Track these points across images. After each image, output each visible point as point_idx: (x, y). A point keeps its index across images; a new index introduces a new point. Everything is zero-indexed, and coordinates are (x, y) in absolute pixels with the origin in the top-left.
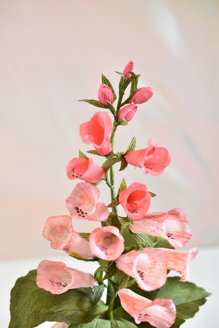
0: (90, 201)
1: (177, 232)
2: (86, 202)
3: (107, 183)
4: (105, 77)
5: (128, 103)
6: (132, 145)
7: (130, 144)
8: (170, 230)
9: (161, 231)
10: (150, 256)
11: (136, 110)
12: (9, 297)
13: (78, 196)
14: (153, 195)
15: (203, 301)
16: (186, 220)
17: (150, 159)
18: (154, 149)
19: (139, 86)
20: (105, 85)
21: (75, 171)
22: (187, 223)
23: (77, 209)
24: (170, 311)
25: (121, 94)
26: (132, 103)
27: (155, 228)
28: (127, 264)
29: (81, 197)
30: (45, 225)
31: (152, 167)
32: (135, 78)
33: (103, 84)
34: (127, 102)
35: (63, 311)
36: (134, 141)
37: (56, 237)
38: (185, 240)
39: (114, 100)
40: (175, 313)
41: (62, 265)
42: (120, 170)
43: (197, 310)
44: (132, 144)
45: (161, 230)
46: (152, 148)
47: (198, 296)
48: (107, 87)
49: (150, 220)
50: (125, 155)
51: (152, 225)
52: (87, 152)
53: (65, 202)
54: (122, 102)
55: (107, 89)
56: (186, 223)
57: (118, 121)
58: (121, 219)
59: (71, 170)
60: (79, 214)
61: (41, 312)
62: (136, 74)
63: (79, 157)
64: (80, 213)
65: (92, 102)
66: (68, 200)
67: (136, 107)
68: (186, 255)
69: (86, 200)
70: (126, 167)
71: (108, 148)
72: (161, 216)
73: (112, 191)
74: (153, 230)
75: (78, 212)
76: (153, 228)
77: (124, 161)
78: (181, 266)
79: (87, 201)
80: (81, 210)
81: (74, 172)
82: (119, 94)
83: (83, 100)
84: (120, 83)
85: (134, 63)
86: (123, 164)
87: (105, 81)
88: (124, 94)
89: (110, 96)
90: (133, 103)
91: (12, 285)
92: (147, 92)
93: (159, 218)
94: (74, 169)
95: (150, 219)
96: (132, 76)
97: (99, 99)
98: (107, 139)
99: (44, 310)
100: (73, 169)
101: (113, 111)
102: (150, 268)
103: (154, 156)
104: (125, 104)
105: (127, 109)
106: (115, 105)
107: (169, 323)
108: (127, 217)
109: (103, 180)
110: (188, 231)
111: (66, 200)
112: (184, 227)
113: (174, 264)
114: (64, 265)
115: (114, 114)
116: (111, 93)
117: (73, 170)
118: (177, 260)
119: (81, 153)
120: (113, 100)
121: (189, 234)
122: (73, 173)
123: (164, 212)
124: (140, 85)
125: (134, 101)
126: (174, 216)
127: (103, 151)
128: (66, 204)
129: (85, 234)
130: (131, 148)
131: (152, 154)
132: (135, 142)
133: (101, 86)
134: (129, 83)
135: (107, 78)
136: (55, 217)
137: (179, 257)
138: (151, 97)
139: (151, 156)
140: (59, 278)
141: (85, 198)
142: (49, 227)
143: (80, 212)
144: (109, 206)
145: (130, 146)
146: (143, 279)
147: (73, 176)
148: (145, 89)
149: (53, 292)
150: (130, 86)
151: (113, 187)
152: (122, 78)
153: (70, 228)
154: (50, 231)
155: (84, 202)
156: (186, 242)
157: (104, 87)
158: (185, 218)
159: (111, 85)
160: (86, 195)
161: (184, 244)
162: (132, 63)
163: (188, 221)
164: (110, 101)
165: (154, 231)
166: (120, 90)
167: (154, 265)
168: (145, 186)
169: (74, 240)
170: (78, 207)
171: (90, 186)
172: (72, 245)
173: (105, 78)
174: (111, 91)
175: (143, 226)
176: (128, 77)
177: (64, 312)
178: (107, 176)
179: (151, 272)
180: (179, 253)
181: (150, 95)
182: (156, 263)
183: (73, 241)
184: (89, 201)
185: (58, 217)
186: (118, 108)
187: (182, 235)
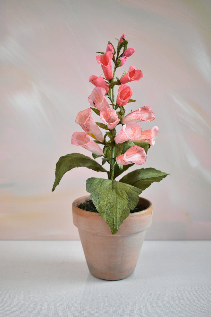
1: (147, 118)
6: (124, 75)
9: (138, 114)
11: (126, 60)
12: (55, 167)
15: (165, 176)
18: (134, 71)
24: (143, 156)
25: (118, 52)
29: (96, 98)
32: (125, 43)
34: (122, 56)
36: (125, 73)
39: (115, 53)
41: (85, 134)
48: (111, 46)
53: (88, 98)
54: (119, 56)
56: (152, 113)
57: (117, 65)
62: (126, 40)
67: (126, 58)
69: (99, 101)
74: (134, 116)
75: (94, 105)
80: (96, 105)
83: (98, 53)
84: (118, 46)
87: (109, 43)
89: (113, 50)
91: (57, 160)
96: (124, 41)
100: (92, 80)
101: (114, 60)
106: (115, 56)
110: (153, 116)
112: (150, 115)
115: (114, 62)
118: (148, 133)
124: (128, 46)
125: (125, 55)
126: (145, 110)
127: (108, 73)
134: (122, 46)
136: (82, 111)
137: (148, 131)
141: (98, 99)
142: (79, 117)
145: (122, 76)
148: (131, 49)
151: (113, 103)
152: (119, 42)
154: (79, 119)
157: (109, 45)
158: (151, 111)
159: (113, 46)
162: (124, 35)
166: (118, 49)
170: (94, 102)
171: (101, 88)
172: (91, 124)
174: (113, 48)
175: (130, 116)
176: (122, 42)
178: (110, 94)
181: (133, 52)
185: (84, 111)
186: (117, 59)
187: (150, 118)
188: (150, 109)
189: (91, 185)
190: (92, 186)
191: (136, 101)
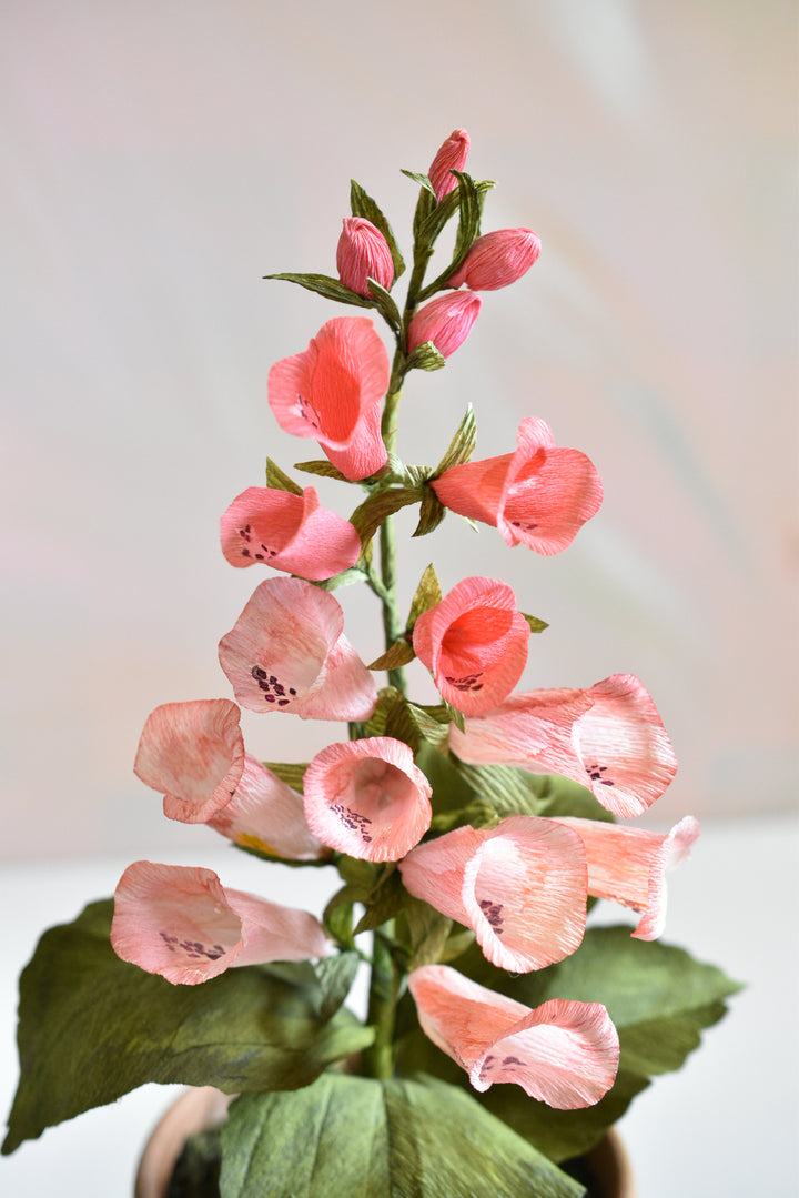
0: (306, 645)
1: (624, 760)
2: (291, 649)
3: (370, 583)
4: (361, 189)
5: (449, 288)
6: (462, 442)
7: (456, 440)
8: (600, 752)
9: (565, 756)
10: (525, 848)
11: (476, 315)
13: (265, 629)
14: (539, 626)
15: (715, 1012)
16: (658, 717)
17: (527, 492)
18: (541, 455)
19: (487, 225)
20: (362, 220)
21: (253, 534)
22: (661, 725)
23: (260, 674)
24: (597, 1046)
25: (422, 253)
26: (461, 289)
27: (543, 746)
28: (443, 875)
29: (273, 633)
30: (143, 733)
31: (533, 521)
32: (470, 196)
33: (354, 215)
34: (443, 282)
35: (208, 1045)
36: (470, 427)
37: (184, 779)
38: (652, 788)
39: (397, 275)
40: (616, 1052)
41: (204, 879)
42: (417, 534)
43: (695, 1043)
44: (460, 437)
45: (567, 752)
46: (533, 452)
47: (699, 995)
48: (368, 228)
49: (526, 716)
50: (434, 478)
51: (534, 736)
52: (296, 466)
53: (216, 649)
55: (371, 235)
56: (659, 728)
57: (409, 355)
58: (419, 714)
59: (238, 531)
60: (266, 693)
61: (129, 1048)
62: (477, 179)
63: (265, 486)
64: (272, 692)
65: (313, 282)
66: (226, 642)
67: (477, 303)
68: (657, 843)
69: (291, 642)
70: (438, 523)
71: (374, 451)
72: (565, 702)
73: (387, 611)
74: (535, 752)
75: (264, 687)
76: (536, 743)
77: (430, 502)
78: (636, 882)
79: (296, 645)
80: (273, 680)
81: (248, 539)
82: (415, 253)
83: (283, 277)
84: (418, 213)
85: (468, 139)
86: (428, 511)
87: (363, 205)
88: (430, 253)
89: (379, 260)
90: (464, 287)
92: (517, 249)
93: (560, 709)
94: (248, 530)
95: (525, 711)
96: (462, 187)
97: (340, 269)
98: (371, 421)
99: (139, 1045)
100: (244, 529)
101: (390, 317)
102: (527, 891)
103: (543, 483)
104: (434, 292)
105: (442, 308)
106: (399, 295)
107: (593, 1088)
108: (443, 706)
109: (356, 568)
110: (665, 755)
111: (221, 643)
112: (648, 742)
113: (611, 878)
114: (214, 881)
115: (394, 328)
116: (386, 248)
117: (245, 532)
118: (625, 860)
119: (274, 473)
120: (390, 275)
121: (666, 767)
122: (244, 545)
123: (575, 688)
124: (491, 220)
125: (467, 280)
126: (612, 702)
127: (357, 464)
128: (220, 656)
129: (288, 769)
130: (458, 453)
131: (535, 473)
132: (473, 432)
133: (350, 222)
134: (450, 214)
135: (369, 194)
136: (179, 704)
137: (629, 850)
138: (532, 263)
139: (530, 483)
140: (196, 927)
141: (290, 637)
142: (156, 740)
143: (271, 687)
144: (378, 665)
145: (453, 446)
146: (498, 931)
147: (246, 553)
148: (511, 235)
149: (173, 976)
150: (453, 223)
151: (390, 595)
152: (427, 193)
153: (233, 745)
154: (160, 755)
155: (287, 652)
156: (657, 796)
157: (360, 227)
158: (654, 708)
159: (383, 220)
160: (293, 625)
161: (650, 804)
162: (462, 140)
163: (663, 721)
164: (382, 279)
165: (541, 755)
166: (417, 240)
167: (541, 880)
168: (508, 592)
169: (249, 789)
170: (261, 667)
172: (242, 807)
173: (363, 195)
174: (383, 243)
175: (502, 739)
176: (448, 192)
177: (211, 1051)
178: (368, 555)
179: (528, 905)
180: (631, 838)
181: (529, 256)
182: (548, 873)
183: (246, 793)
184: (302, 646)
185: (189, 704)
186: (411, 304)
187: (642, 772)
188: (642, 694)
189: (250, 1168)
190: (258, 1175)
191: (545, 626)
